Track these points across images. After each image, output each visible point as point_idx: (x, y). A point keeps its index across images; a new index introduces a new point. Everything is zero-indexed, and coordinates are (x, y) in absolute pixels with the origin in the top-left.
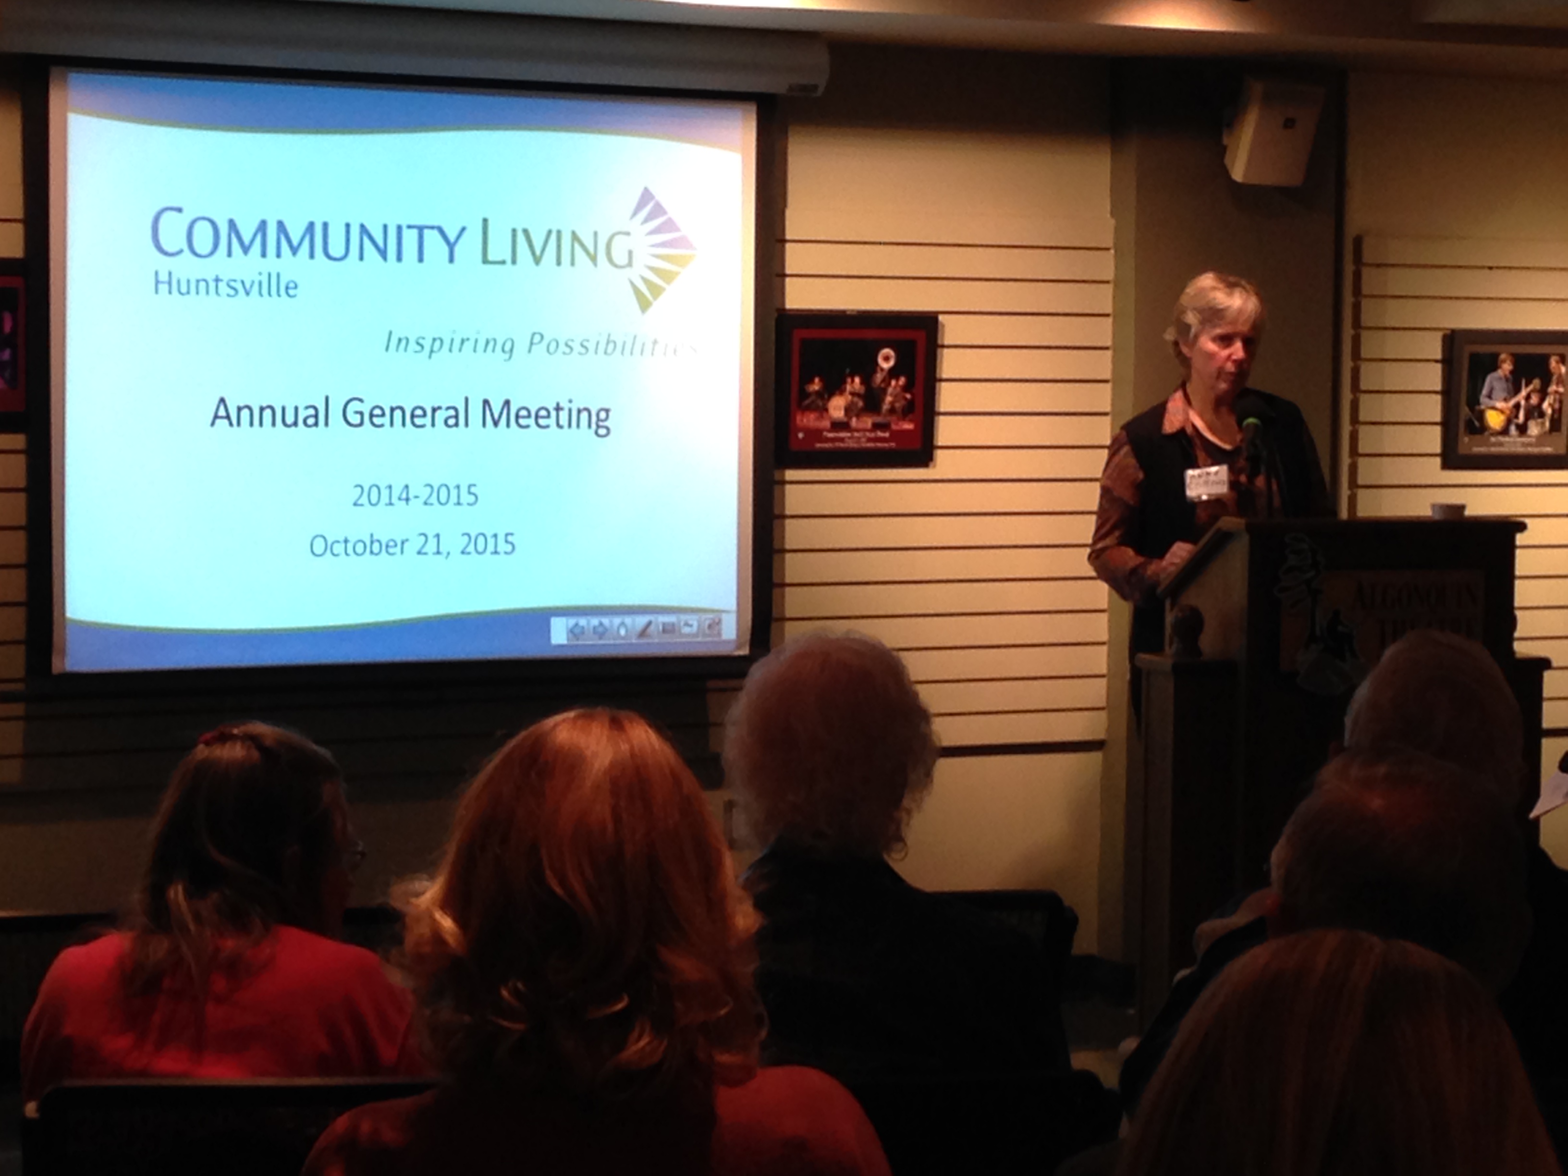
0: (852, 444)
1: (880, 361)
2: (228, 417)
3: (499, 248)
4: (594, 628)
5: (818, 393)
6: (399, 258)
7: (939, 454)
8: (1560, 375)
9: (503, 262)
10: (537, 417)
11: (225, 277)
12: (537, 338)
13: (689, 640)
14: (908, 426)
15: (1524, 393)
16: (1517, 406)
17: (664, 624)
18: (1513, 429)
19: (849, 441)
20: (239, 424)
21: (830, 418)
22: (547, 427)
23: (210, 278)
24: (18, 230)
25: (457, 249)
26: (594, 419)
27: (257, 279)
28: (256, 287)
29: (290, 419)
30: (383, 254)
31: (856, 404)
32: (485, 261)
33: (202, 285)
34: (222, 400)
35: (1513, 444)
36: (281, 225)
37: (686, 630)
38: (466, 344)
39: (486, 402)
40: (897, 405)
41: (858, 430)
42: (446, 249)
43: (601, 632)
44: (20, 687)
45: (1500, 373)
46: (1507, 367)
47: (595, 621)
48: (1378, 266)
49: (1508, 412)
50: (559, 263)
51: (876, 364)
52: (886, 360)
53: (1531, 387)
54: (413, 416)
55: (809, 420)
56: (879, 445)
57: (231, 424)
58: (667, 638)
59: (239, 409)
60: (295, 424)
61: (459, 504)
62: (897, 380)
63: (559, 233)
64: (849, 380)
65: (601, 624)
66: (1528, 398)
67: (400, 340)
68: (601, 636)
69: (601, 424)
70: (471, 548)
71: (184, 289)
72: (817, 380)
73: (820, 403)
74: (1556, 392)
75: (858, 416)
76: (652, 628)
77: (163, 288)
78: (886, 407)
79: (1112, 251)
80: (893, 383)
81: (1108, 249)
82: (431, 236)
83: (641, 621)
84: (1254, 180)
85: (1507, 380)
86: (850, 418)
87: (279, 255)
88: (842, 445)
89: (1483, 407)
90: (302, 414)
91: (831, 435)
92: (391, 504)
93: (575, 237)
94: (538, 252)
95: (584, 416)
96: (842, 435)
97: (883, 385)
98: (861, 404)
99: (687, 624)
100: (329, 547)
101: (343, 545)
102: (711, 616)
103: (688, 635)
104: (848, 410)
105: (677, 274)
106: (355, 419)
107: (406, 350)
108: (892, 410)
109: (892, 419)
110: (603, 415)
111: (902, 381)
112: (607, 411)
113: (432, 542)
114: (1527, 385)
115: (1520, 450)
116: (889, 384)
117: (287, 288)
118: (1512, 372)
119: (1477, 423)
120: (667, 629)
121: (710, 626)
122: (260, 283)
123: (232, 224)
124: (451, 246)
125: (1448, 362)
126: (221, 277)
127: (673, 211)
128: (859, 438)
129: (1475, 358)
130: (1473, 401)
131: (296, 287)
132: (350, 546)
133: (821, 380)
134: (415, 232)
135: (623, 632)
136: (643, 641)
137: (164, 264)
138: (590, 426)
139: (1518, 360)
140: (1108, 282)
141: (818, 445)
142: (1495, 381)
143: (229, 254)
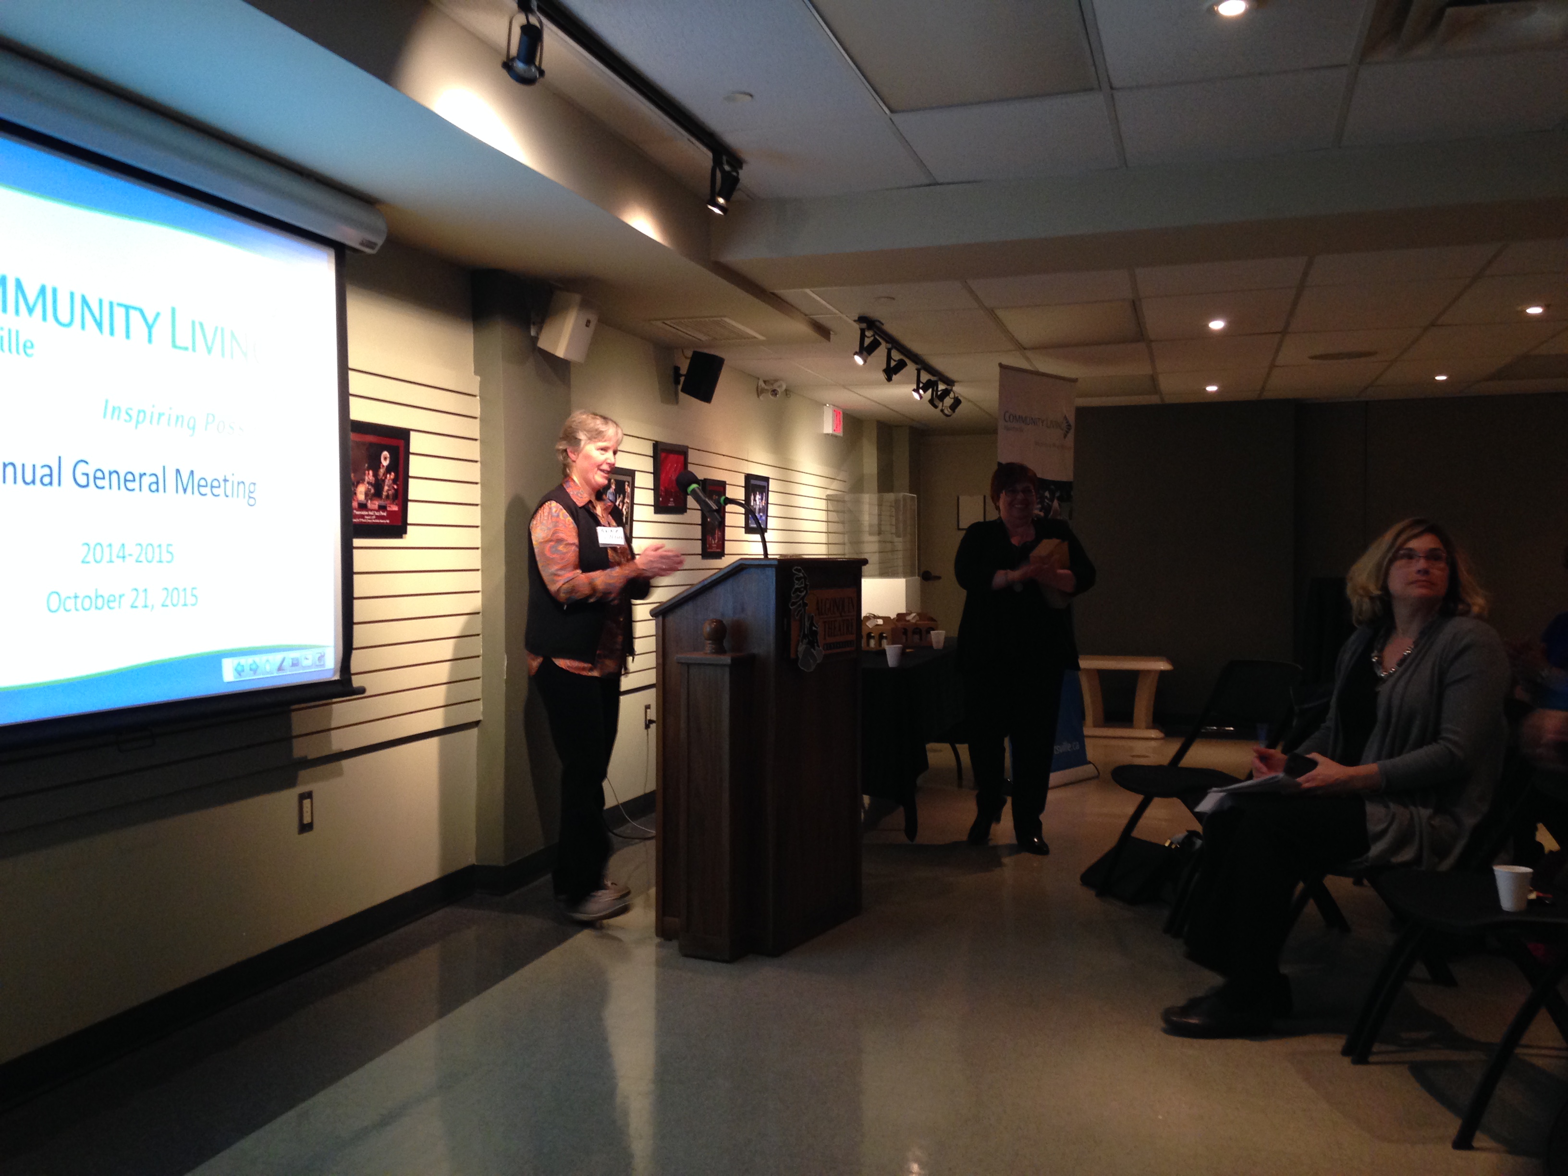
0: (367, 520)
1: (382, 460)
3: (183, 336)
4: (250, 666)
6: (112, 333)
7: (409, 530)
8: (628, 493)
9: (186, 349)
10: (212, 487)
12: (211, 418)
13: (306, 671)
17: (293, 659)
19: (368, 517)
21: (358, 500)
22: (218, 495)
25: (154, 331)
26: (247, 491)
29: (29, 478)
30: (99, 326)
31: (370, 490)
32: (174, 346)
36: (18, 283)
37: (304, 664)
38: (162, 417)
39: (178, 471)
40: (390, 493)
41: (371, 510)
42: (146, 330)
43: (254, 669)
45: (611, 490)
46: (613, 486)
47: (251, 661)
51: (380, 462)
52: (385, 459)
54: (126, 480)
56: (381, 521)
58: (294, 671)
61: (160, 561)
62: (390, 474)
63: (222, 330)
64: (367, 472)
65: (254, 662)
67: (114, 409)
68: (255, 671)
69: (251, 495)
70: (168, 601)
75: (371, 500)
76: (285, 662)
78: (385, 493)
79: (478, 398)
80: (388, 476)
81: (476, 396)
82: (134, 315)
83: (278, 658)
84: (566, 357)
85: (613, 493)
86: (367, 501)
87: (17, 313)
88: (363, 520)
90: (40, 472)
91: (358, 513)
92: (111, 561)
93: (233, 335)
94: (209, 344)
95: (241, 488)
96: (364, 513)
97: (383, 478)
98: (373, 491)
99: (306, 659)
100: (62, 603)
101: (73, 600)
102: (320, 650)
103: (309, 667)
106: (82, 480)
107: (118, 418)
108: (387, 496)
109: (388, 502)
110: (254, 487)
111: (393, 475)
112: (254, 484)
113: (142, 597)
114: (619, 498)
116: (386, 478)
117: (25, 347)
120: (295, 664)
121: (320, 659)
124: (150, 328)
128: (371, 515)
131: (32, 347)
132: (79, 602)
134: (123, 310)
135: (268, 668)
136: (280, 674)
138: (244, 497)
139: (616, 483)
140: (477, 417)
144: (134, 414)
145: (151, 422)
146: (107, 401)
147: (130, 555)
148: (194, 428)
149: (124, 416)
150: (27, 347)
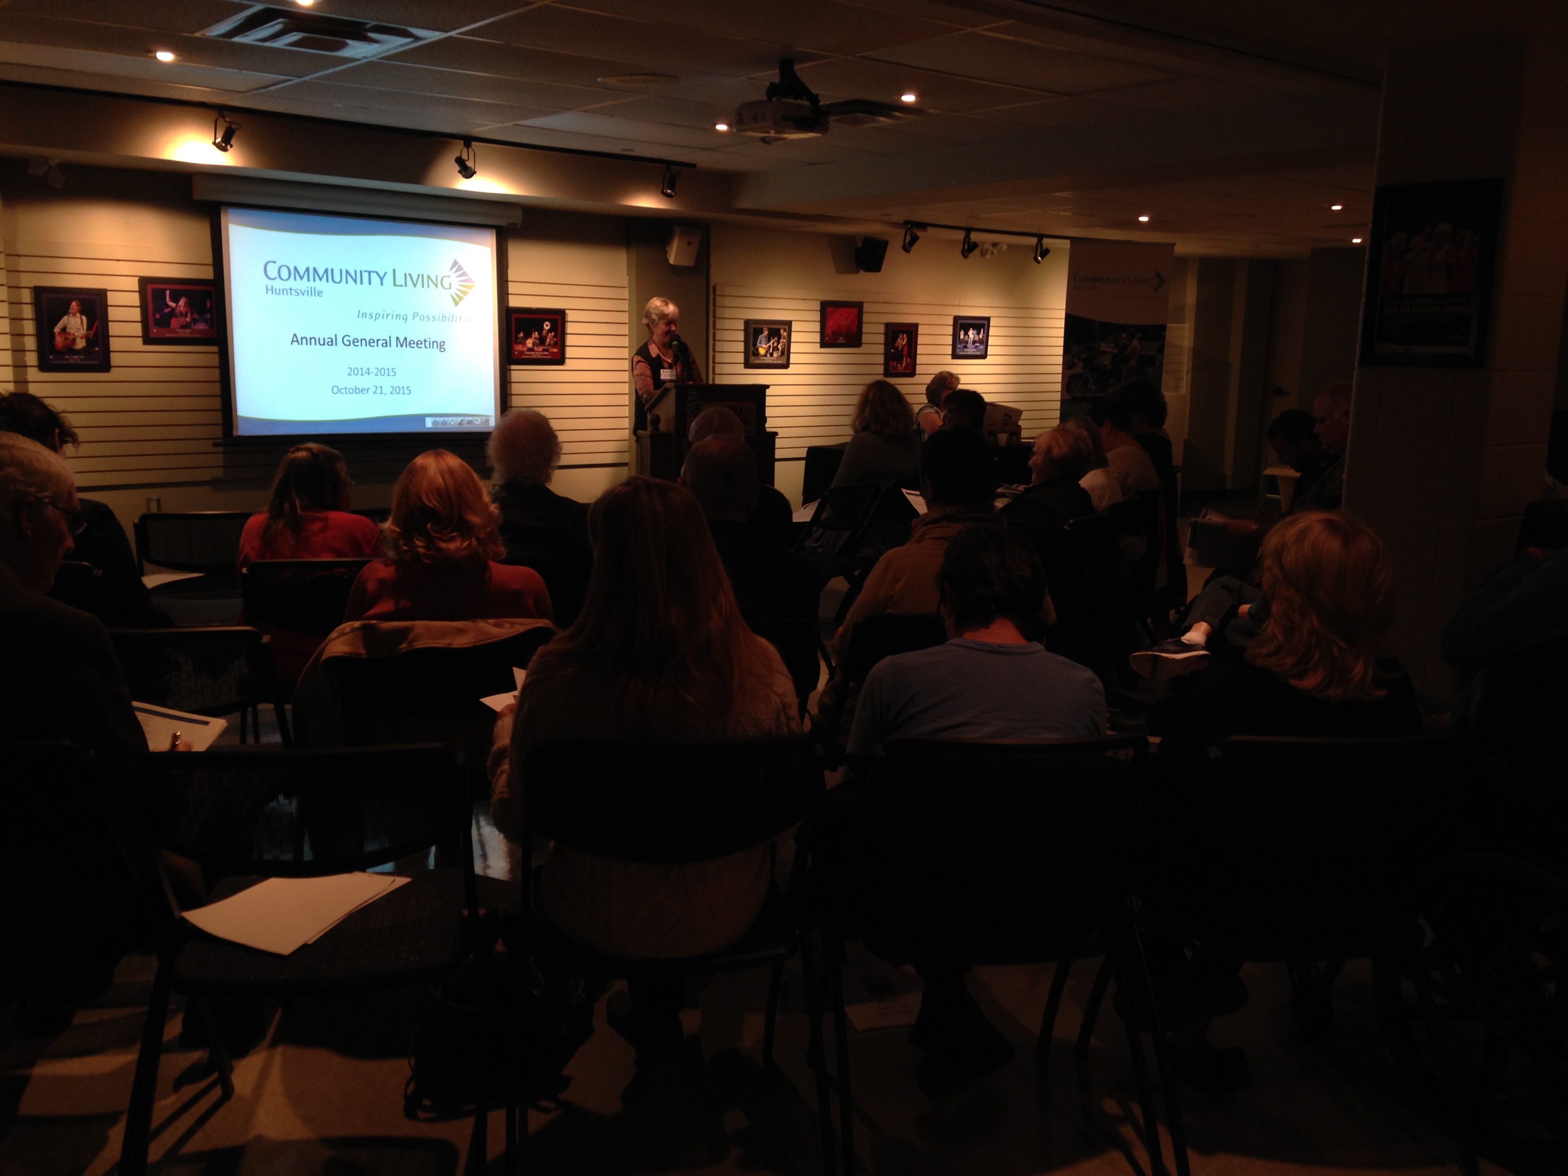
0: (535, 356)
1: (545, 326)
2: (297, 341)
3: (400, 280)
4: (442, 421)
5: (523, 338)
6: (362, 283)
7: (567, 361)
8: (784, 336)
9: (402, 286)
10: (417, 344)
11: (294, 288)
12: (416, 315)
13: (478, 426)
14: (555, 350)
15: (772, 342)
16: (770, 346)
17: (468, 421)
18: (768, 355)
19: (534, 355)
20: (302, 344)
21: (527, 347)
22: (421, 348)
23: (288, 288)
24: (211, 269)
25: (384, 280)
26: (439, 345)
27: (306, 290)
28: (306, 293)
29: (322, 342)
30: (355, 281)
31: (536, 342)
32: (395, 285)
33: (285, 291)
34: (295, 335)
35: (768, 360)
36: (315, 270)
37: (476, 423)
38: (389, 316)
39: (397, 338)
40: (552, 342)
41: (537, 352)
42: (379, 280)
43: (444, 423)
44: (220, 441)
45: (764, 335)
46: (766, 333)
47: (442, 419)
48: (721, 296)
49: (766, 348)
50: (423, 287)
51: (543, 327)
52: (547, 326)
53: (774, 340)
54: (369, 343)
55: (519, 347)
56: (545, 357)
57: (299, 344)
58: (469, 426)
59: (302, 338)
60: (324, 344)
61: (389, 375)
62: (551, 333)
63: (423, 276)
64: (533, 333)
65: (444, 420)
66: (773, 344)
67: (363, 314)
68: (445, 424)
69: (442, 347)
70: (394, 392)
71: (278, 292)
72: (522, 333)
73: (523, 341)
74: (783, 342)
75: (537, 346)
76: (463, 422)
78: (547, 343)
79: (628, 288)
80: (550, 334)
81: (626, 287)
82: (374, 275)
83: (459, 419)
84: (676, 264)
85: (766, 337)
86: (534, 347)
87: (314, 280)
88: (530, 357)
89: (758, 347)
90: (327, 341)
91: (528, 353)
92: (362, 375)
93: (429, 277)
94: (415, 282)
95: (435, 344)
96: (531, 353)
97: (546, 335)
98: (538, 342)
99: (477, 421)
100: (339, 391)
101: (344, 390)
102: (485, 418)
103: (478, 424)
104: (533, 344)
105: (468, 292)
106: (348, 343)
107: (365, 317)
108: (549, 345)
109: (550, 348)
110: (442, 344)
111: (553, 334)
112: (444, 342)
113: (379, 389)
114: (773, 339)
115: (771, 362)
116: (548, 335)
117: (318, 293)
118: (768, 334)
119: (756, 353)
120: (469, 422)
121: (485, 421)
122: (308, 291)
123: (296, 269)
124: (382, 279)
125: (746, 331)
126: (292, 288)
127: (466, 269)
128: (538, 354)
129: (755, 329)
130: (755, 344)
131: (322, 293)
132: (347, 390)
133: (523, 333)
134: (367, 273)
135: (453, 423)
136: (461, 426)
137: (270, 283)
138: (437, 348)
139: (770, 330)
140: (626, 299)
141: (523, 357)
142: (762, 337)
143: (295, 279)
144: (374, 316)
145: (383, 318)
146: (359, 311)
147: (372, 372)
148: (406, 319)
149: (368, 316)
150: (320, 293)
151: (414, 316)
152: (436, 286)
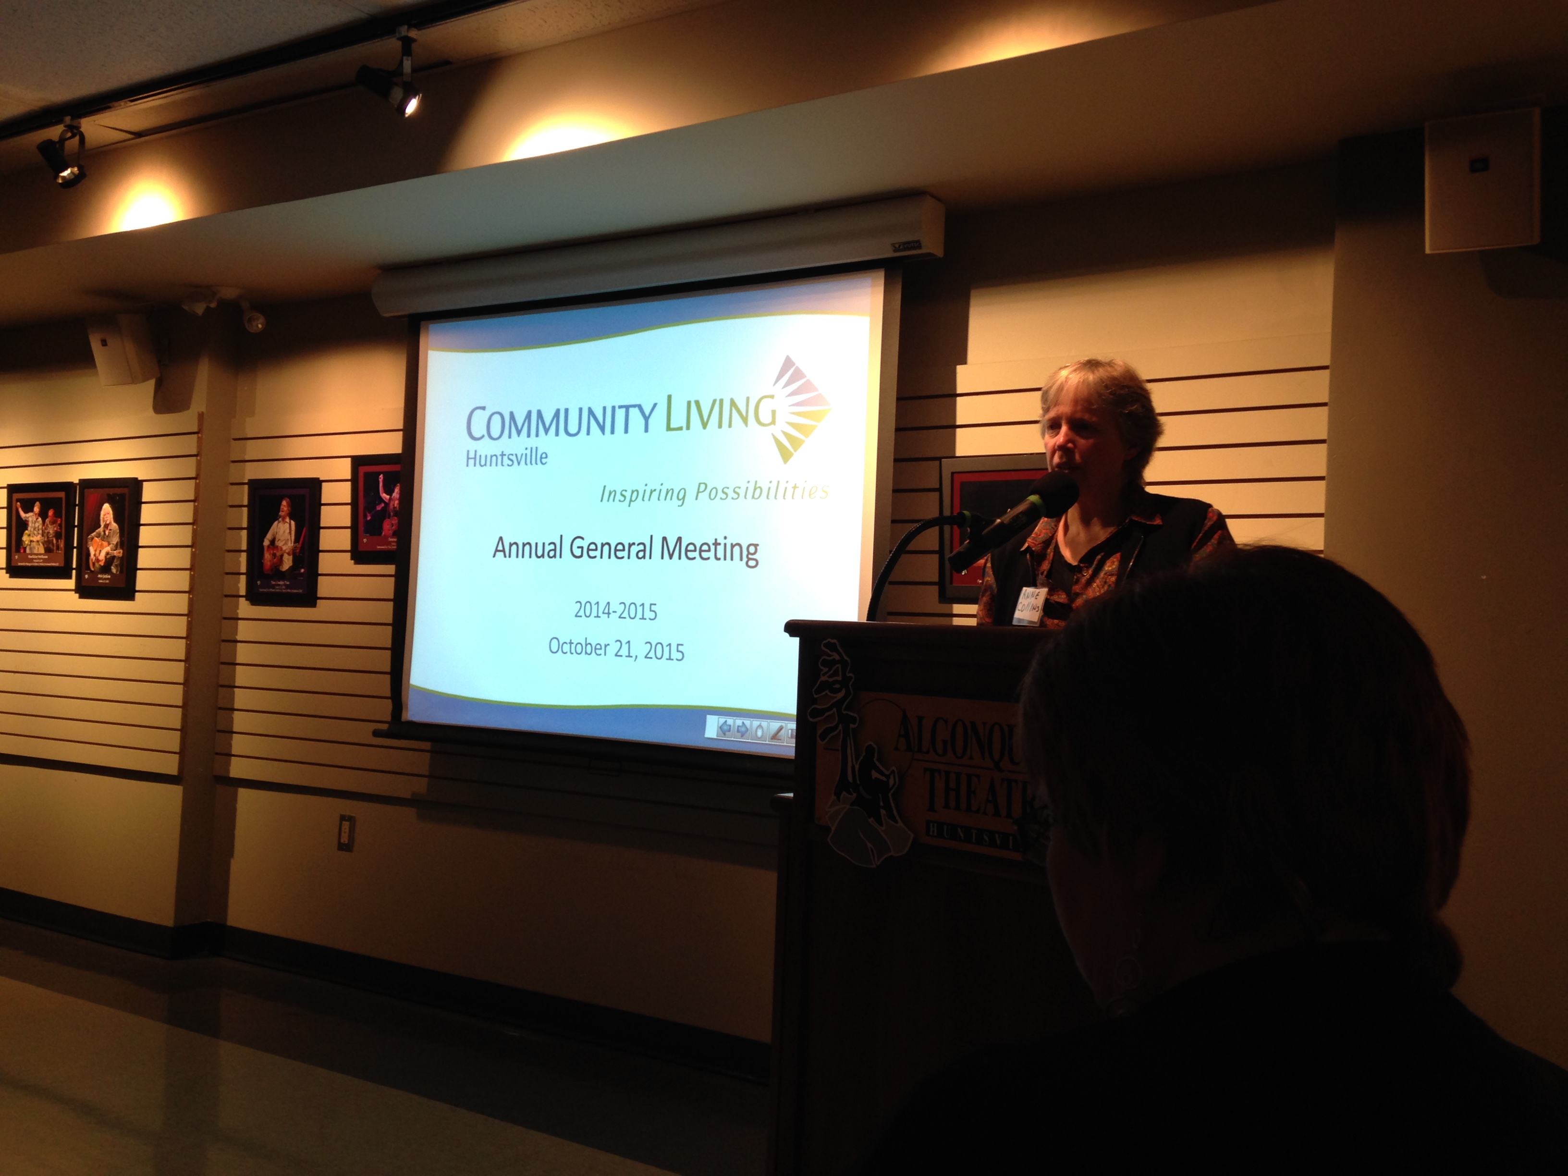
2: (503, 551)
3: (678, 417)
4: (738, 726)
6: (613, 432)
9: (680, 429)
10: (701, 551)
11: (507, 452)
12: (702, 487)
20: (510, 557)
23: (498, 454)
25: (650, 421)
26: (745, 553)
27: (525, 452)
28: (524, 458)
29: (540, 553)
30: (601, 428)
32: (669, 428)
33: (494, 459)
34: (501, 539)
36: (539, 413)
38: (654, 493)
39: (664, 539)
42: (643, 422)
43: (743, 731)
44: (385, 727)
47: (739, 722)
50: (720, 426)
54: (616, 550)
57: (505, 556)
59: (511, 545)
60: (542, 555)
65: (743, 723)
67: (610, 493)
68: (746, 735)
69: (750, 556)
70: (652, 654)
71: (483, 463)
76: (782, 732)
77: (471, 462)
79: (1330, 369)
81: (1326, 367)
82: (634, 413)
83: (774, 725)
84: (1437, 250)
87: (537, 435)
90: (547, 548)
92: (598, 616)
94: (705, 418)
95: (737, 550)
100: (562, 647)
101: (569, 645)
106: (577, 552)
107: (614, 500)
110: (752, 549)
112: (756, 546)
113: (627, 648)
117: (540, 458)
122: (526, 455)
123: (512, 415)
124: (646, 419)
126: (504, 452)
127: (810, 374)
131: (546, 456)
132: (576, 647)
134: (624, 410)
135: (759, 733)
136: (774, 743)
137: (473, 445)
138: (741, 559)
140: (1325, 404)
143: (510, 437)
145: (643, 499)
146: (605, 487)
147: (615, 612)
148: (684, 498)
149: (619, 497)
151: (698, 492)
152: (745, 420)
